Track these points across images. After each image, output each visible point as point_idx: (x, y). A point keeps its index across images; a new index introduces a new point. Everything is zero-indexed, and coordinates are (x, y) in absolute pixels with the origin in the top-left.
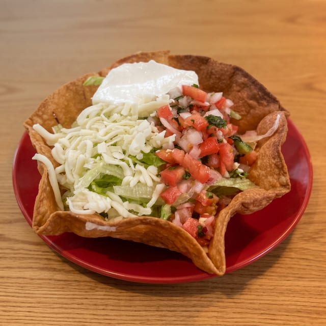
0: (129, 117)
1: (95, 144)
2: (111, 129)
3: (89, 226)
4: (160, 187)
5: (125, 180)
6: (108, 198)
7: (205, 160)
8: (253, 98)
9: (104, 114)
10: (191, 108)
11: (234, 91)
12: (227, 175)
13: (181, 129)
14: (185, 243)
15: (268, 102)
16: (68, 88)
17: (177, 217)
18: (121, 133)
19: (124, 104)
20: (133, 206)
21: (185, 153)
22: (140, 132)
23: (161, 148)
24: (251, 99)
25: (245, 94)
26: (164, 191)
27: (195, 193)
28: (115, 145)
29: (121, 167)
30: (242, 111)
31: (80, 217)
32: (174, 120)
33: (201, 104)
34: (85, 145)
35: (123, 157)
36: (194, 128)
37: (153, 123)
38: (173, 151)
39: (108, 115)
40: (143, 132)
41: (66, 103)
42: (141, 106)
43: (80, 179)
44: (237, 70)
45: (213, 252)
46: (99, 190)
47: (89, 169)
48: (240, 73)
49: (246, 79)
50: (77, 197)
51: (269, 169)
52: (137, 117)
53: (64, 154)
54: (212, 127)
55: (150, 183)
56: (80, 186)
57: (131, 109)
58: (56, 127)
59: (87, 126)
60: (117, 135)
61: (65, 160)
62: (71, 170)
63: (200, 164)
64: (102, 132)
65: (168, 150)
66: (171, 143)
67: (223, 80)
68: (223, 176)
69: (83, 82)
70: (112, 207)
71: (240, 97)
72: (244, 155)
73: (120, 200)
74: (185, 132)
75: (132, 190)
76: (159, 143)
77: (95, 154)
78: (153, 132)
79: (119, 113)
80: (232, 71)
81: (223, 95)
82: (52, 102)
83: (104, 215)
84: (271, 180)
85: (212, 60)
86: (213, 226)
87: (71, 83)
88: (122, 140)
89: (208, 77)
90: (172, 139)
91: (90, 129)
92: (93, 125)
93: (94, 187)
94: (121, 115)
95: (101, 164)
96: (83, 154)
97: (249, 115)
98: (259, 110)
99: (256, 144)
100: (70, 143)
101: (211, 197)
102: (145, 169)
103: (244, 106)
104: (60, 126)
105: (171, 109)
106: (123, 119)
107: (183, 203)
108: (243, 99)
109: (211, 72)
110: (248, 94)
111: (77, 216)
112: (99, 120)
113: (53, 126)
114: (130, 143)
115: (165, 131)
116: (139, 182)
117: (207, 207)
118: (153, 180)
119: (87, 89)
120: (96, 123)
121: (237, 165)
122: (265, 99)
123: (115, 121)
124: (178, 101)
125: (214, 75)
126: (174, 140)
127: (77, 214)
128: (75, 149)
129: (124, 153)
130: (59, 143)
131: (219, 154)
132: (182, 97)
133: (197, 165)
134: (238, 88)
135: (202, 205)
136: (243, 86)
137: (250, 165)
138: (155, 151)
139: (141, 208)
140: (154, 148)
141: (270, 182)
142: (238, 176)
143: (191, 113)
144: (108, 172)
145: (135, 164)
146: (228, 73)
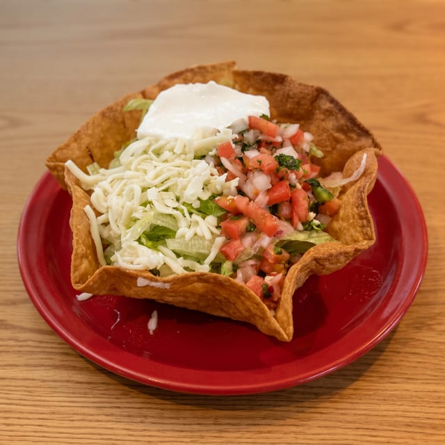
0: (183, 156)
1: (144, 190)
2: (162, 171)
3: (141, 282)
4: (220, 240)
5: (179, 233)
6: (160, 253)
7: (274, 209)
8: (340, 129)
9: (152, 152)
10: (259, 144)
11: (317, 119)
12: (300, 227)
13: (246, 172)
14: (248, 303)
15: (359, 135)
16: (103, 114)
17: (240, 274)
18: (174, 176)
19: (176, 140)
20: (188, 263)
21: (250, 200)
22: (197, 175)
23: (221, 194)
24: (337, 132)
25: (330, 124)
26: (225, 244)
27: (261, 248)
28: (166, 190)
29: (174, 218)
30: (326, 146)
31: (131, 271)
32: (237, 160)
33: (271, 139)
34: (132, 190)
35: (176, 205)
36: (261, 170)
37: (212, 163)
38: (235, 198)
39: (158, 153)
40: (200, 175)
41: (102, 136)
42: (198, 142)
43: (128, 231)
44: (320, 92)
45: (280, 313)
46: (150, 243)
47: (139, 219)
48: (325, 96)
49: (332, 106)
50: (125, 251)
51: (351, 221)
52: (192, 155)
53: (106, 201)
54: (283, 169)
55: (208, 236)
56: (128, 238)
57: (185, 146)
58: (91, 166)
59: (133, 167)
60: (169, 179)
61: (108, 208)
62: (116, 221)
63: (268, 214)
64: (151, 174)
65: (230, 197)
66: (233, 189)
67: (303, 105)
68: (295, 229)
69: (123, 106)
70: (165, 264)
71: (324, 128)
72: (323, 203)
73: (174, 256)
74: (251, 175)
75: (188, 244)
76: (219, 188)
77: (144, 201)
78: (212, 175)
79: (172, 150)
80: (315, 94)
81: (300, 128)
82: (86, 134)
83: (155, 272)
84: (354, 234)
85: (289, 79)
86: (281, 284)
87: (108, 109)
88: (176, 185)
89: (284, 100)
90: (234, 183)
91: (137, 170)
92: (139, 164)
93: (143, 240)
94: (174, 153)
95: (152, 213)
96: (130, 201)
97: (334, 152)
98: (346, 146)
99: (340, 189)
100: (112, 187)
101: (280, 253)
102: (202, 219)
103: (329, 140)
104: (96, 165)
105: (234, 146)
106: (175, 158)
107: (247, 260)
108: (328, 131)
109: (288, 95)
110: (334, 125)
111: (127, 271)
112: (147, 159)
113: (87, 164)
114: (184, 188)
115: (226, 174)
116: (196, 234)
117: (274, 264)
118: (212, 233)
119: (128, 116)
120: (142, 163)
121: (312, 215)
122: (355, 132)
123: (166, 161)
124: (242, 135)
125: (292, 98)
126: (237, 185)
127: (127, 269)
128: (119, 195)
129: (178, 200)
130: (99, 187)
131: (292, 202)
132: (248, 130)
133: (263, 215)
134: (322, 116)
135: (269, 262)
136: (328, 113)
137: (331, 216)
138: (215, 197)
139: (198, 265)
140: (213, 194)
141: (352, 236)
142: (313, 229)
143: (259, 151)
144: (159, 223)
145: (191, 214)
146: (309, 97)
